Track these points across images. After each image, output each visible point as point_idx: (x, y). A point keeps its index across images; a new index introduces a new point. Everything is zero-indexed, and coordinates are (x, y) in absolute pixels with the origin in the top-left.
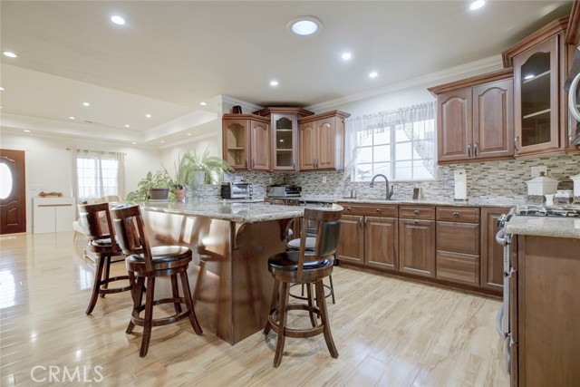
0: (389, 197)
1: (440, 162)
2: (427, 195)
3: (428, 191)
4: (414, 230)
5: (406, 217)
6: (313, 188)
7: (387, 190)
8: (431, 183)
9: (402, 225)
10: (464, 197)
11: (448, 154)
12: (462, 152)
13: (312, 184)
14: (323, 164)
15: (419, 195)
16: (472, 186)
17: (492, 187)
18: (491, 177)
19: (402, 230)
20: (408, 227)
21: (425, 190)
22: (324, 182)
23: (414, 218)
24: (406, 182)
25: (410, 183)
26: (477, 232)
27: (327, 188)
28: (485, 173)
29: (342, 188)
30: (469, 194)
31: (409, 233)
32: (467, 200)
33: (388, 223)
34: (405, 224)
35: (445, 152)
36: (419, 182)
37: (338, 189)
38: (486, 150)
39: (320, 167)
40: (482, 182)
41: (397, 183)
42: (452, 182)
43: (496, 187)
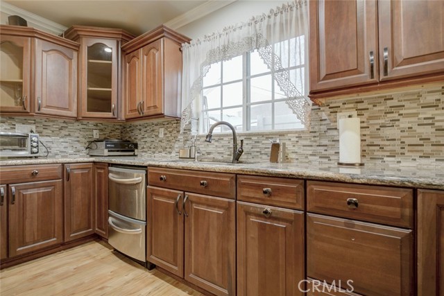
0: (237, 158)
1: (314, 94)
2: (293, 156)
3: (296, 149)
4: (262, 227)
5: (248, 199)
6: (149, 145)
7: (235, 147)
8: (299, 135)
9: (241, 214)
10: (356, 159)
11: (328, 76)
12: (356, 71)
13: (148, 139)
14: (149, 108)
15: (281, 155)
16: (369, 140)
17: (408, 141)
18: (404, 123)
19: (241, 224)
20: (253, 219)
21: (290, 147)
22: (161, 136)
23: (262, 202)
24: (262, 135)
25: (267, 136)
26: (407, 251)
27: (164, 145)
28: (395, 116)
29: (181, 144)
30: (363, 154)
31: (254, 233)
32: (362, 165)
33: (220, 207)
34: (248, 213)
35: (323, 74)
36: (281, 134)
37: (176, 146)
38: (409, 60)
39: (146, 112)
40: (388, 132)
41: (249, 136)
42: (335, 133)
43: (416, 141)
